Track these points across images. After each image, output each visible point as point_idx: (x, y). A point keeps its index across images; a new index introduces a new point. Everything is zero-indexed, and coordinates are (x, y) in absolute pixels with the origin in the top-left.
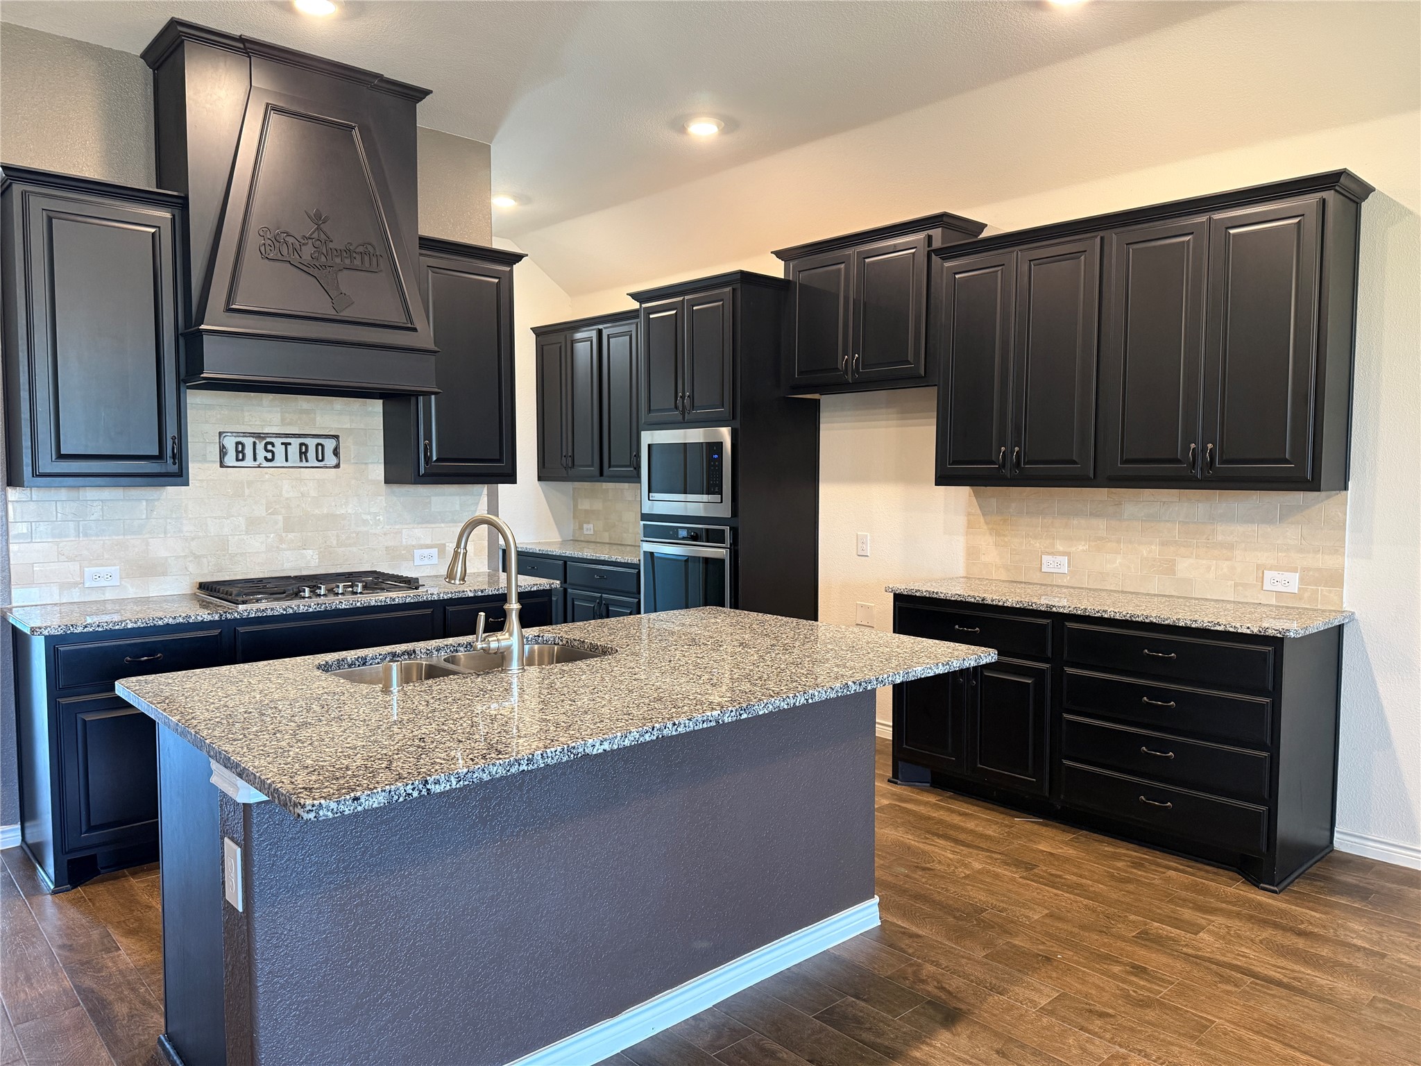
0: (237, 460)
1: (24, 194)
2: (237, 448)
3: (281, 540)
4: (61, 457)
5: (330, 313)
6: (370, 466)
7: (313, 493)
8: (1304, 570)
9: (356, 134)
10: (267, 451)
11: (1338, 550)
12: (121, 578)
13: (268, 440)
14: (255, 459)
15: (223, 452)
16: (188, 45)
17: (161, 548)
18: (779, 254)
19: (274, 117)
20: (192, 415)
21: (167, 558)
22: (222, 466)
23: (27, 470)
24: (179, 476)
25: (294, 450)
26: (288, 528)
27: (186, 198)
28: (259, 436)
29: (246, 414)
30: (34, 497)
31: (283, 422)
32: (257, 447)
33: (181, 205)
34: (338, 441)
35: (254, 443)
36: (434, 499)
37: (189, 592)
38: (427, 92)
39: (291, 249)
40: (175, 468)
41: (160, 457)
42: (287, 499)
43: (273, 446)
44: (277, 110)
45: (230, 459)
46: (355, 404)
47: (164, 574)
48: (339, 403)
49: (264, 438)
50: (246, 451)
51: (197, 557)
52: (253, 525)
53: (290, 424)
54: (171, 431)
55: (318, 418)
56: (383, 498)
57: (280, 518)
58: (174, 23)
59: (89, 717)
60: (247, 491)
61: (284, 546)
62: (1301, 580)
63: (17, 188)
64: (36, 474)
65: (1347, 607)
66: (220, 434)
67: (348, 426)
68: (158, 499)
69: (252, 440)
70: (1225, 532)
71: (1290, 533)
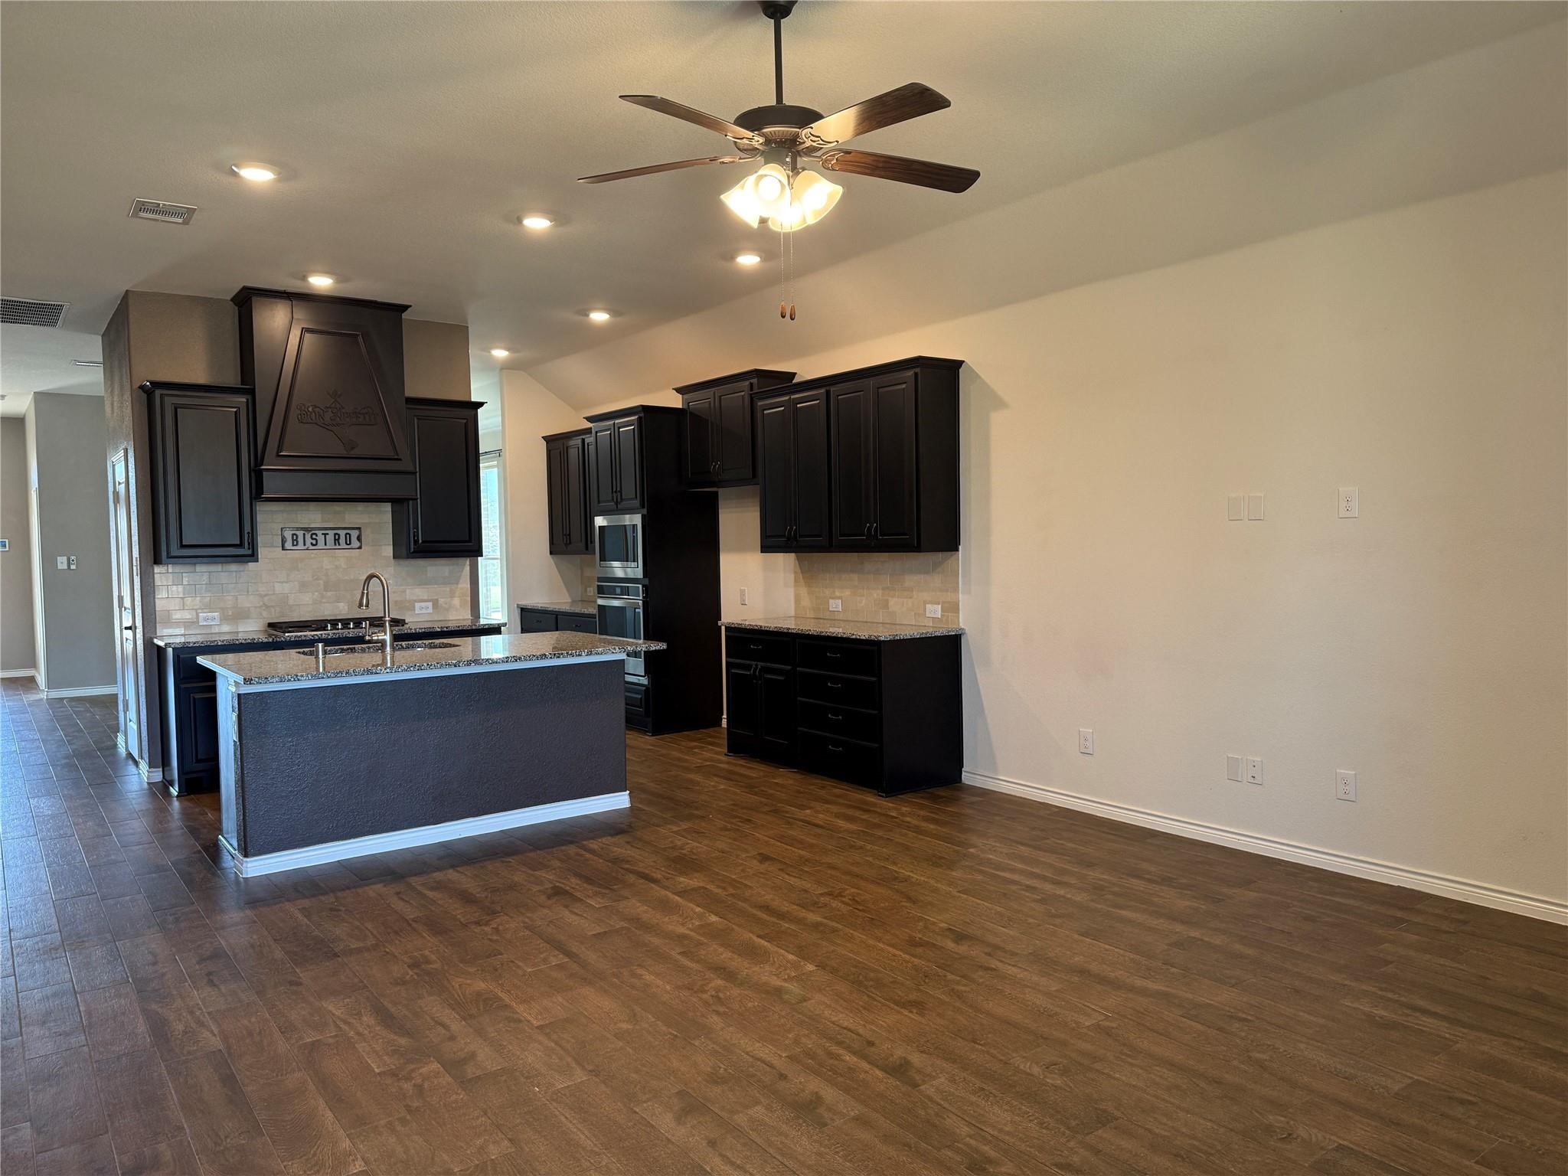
0: (293, 545)
1: (161, 395)
2: (293, 538)
3: (323, 597)
4: (183, 546)
5: (344, 453)
6: (383, 547)
7: (344, 566)
8: (943, 603)
9: (360, 340)
10: (313, 539)
11: (956, 590)
12: (221, 620)
13: (313, 532)
14: (305, 545)
15: (284, 541)
16: (254, 299)
17: (246, 602)
18: (678, 390)
19: (307, 336)
20: (259, 518)
21: (249, 608)
22: (283, 548)
23: (164, 554)
24: (253, 556)
25: (330, 538)
26: (327, 588)
27: (254, 390)
28: (306, 529)
29: (299, 516)
30: (170, 570)
31: (323, 521)
32: (306, 536)
33: (251, 392)
34: (360, 532)
35: (304, 534)
36: (429, 568)
37: (263, 629)
38: (411, 306)
39: (317, 414)
40: (250, 552)
41: (241, 545)
42: (326, 569)
43: (317, 536)
44: (309, 330)
45: (288, 545)
46: (373, 506)
47: (248, 617)
48: (360, 506)
49: (310, 531)
50: (299, 539)
51: (267, 607)
52: (304, 586)
53: (326, 522)
54: (247, 528)
55: (347, 516)
56: (392, 568)
57: (321, 582)
58: (245, 288)
59: (198, 696)
60: (300, 565)
61: (324, 600)
62: (942, 611)
63: (158, 393)
64: (169, 557)
65: (962, 626)
66: (282, 529)
67: (367, 521)
68: (243, 571)
69: (302, 532)
70: (910, 580)
71: (936, 580)
